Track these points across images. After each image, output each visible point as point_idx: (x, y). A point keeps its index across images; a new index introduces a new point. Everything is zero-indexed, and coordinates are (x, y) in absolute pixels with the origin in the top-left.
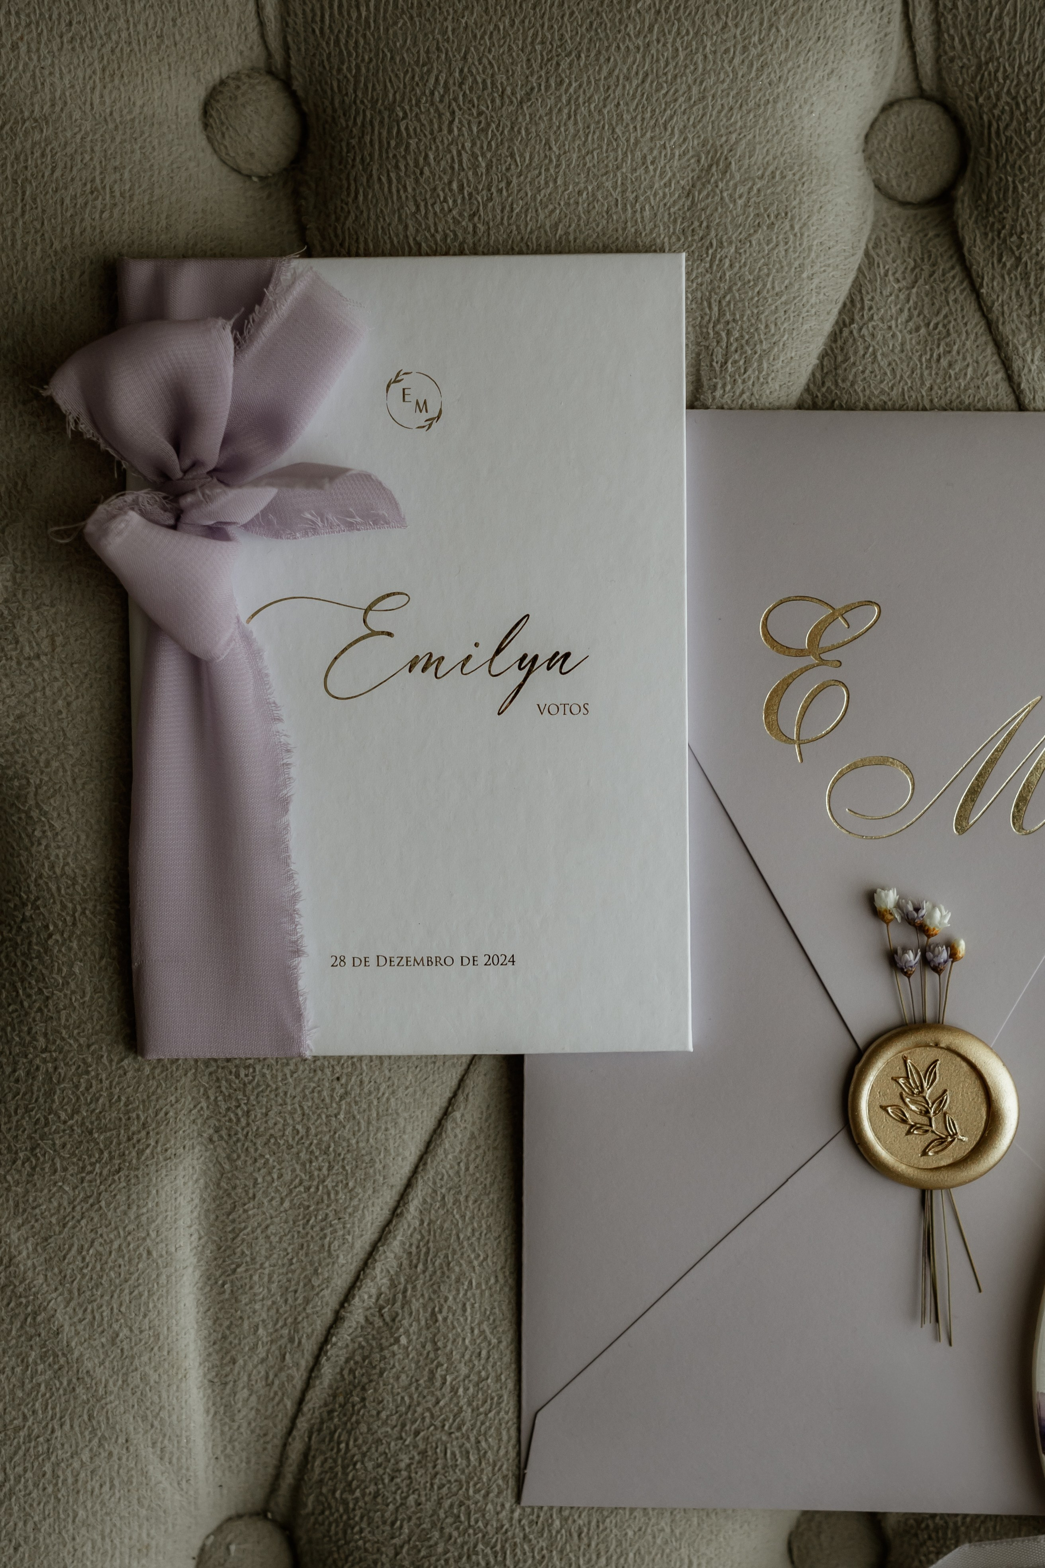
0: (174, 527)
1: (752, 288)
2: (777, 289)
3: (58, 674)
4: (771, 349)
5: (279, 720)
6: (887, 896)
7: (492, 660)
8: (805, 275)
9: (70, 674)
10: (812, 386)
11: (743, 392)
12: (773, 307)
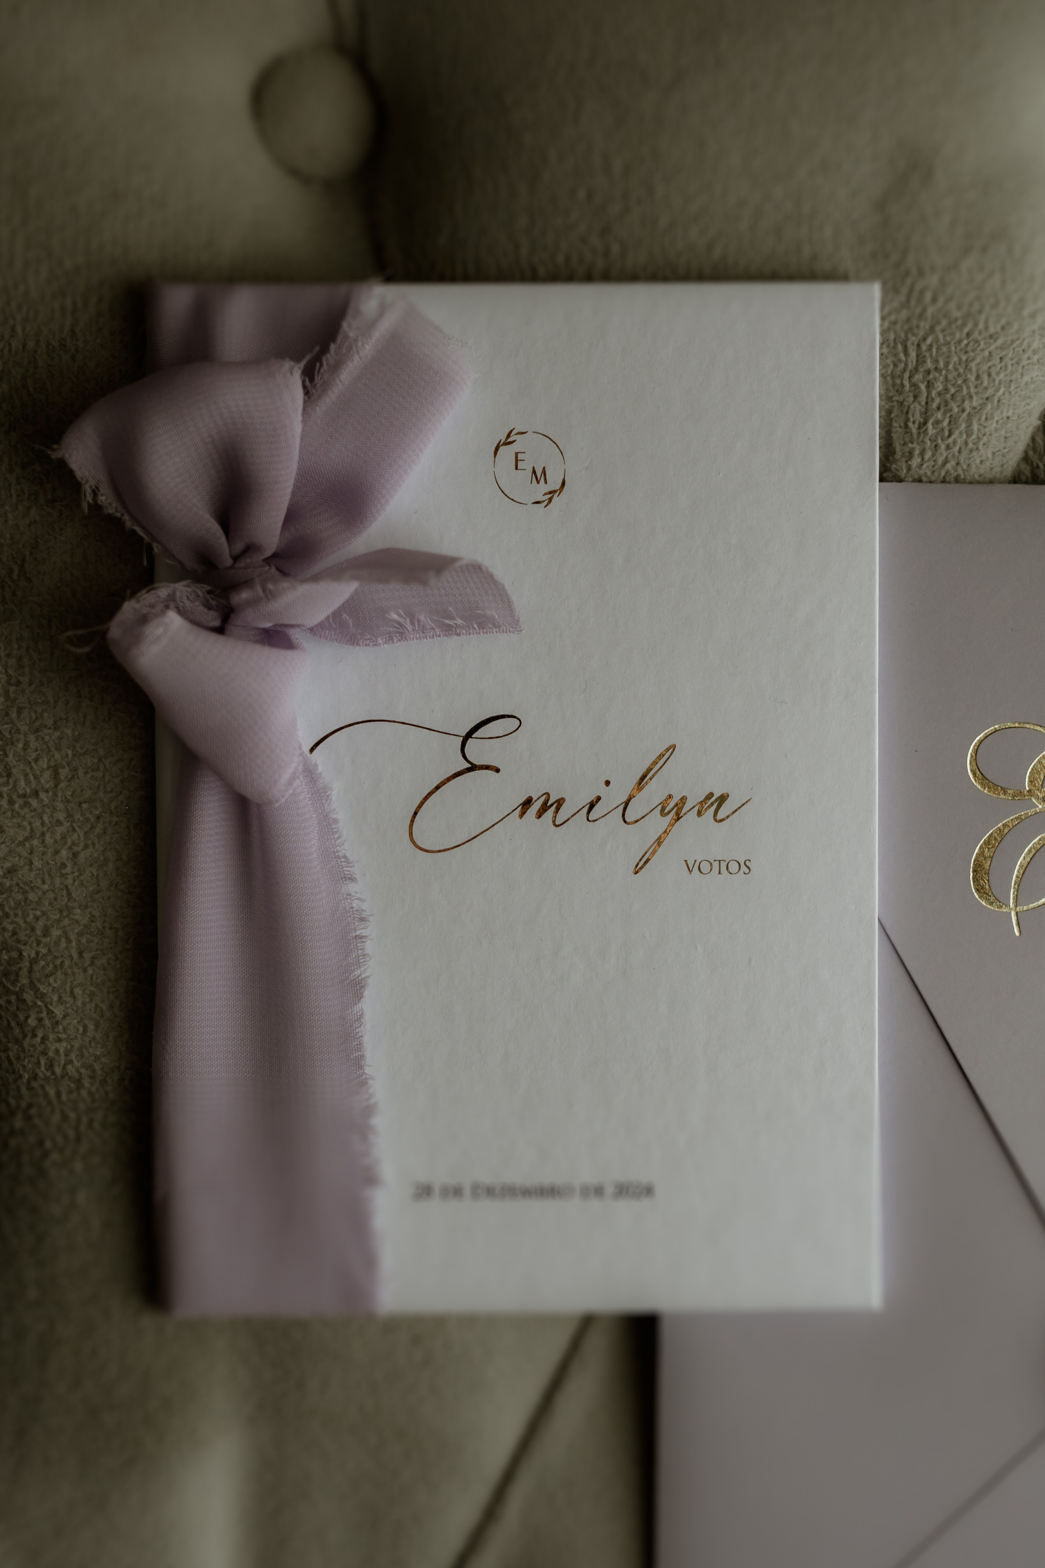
0: (220, 630)
1: (960, 328)
2: (992, 330)
3: (61, 816)
4: (983, 406)
5: (352, 879)
8: (1026, 313)
9: (78, 816)
10: (1031, 453)
11: (946, 461)
12: (986, 353)
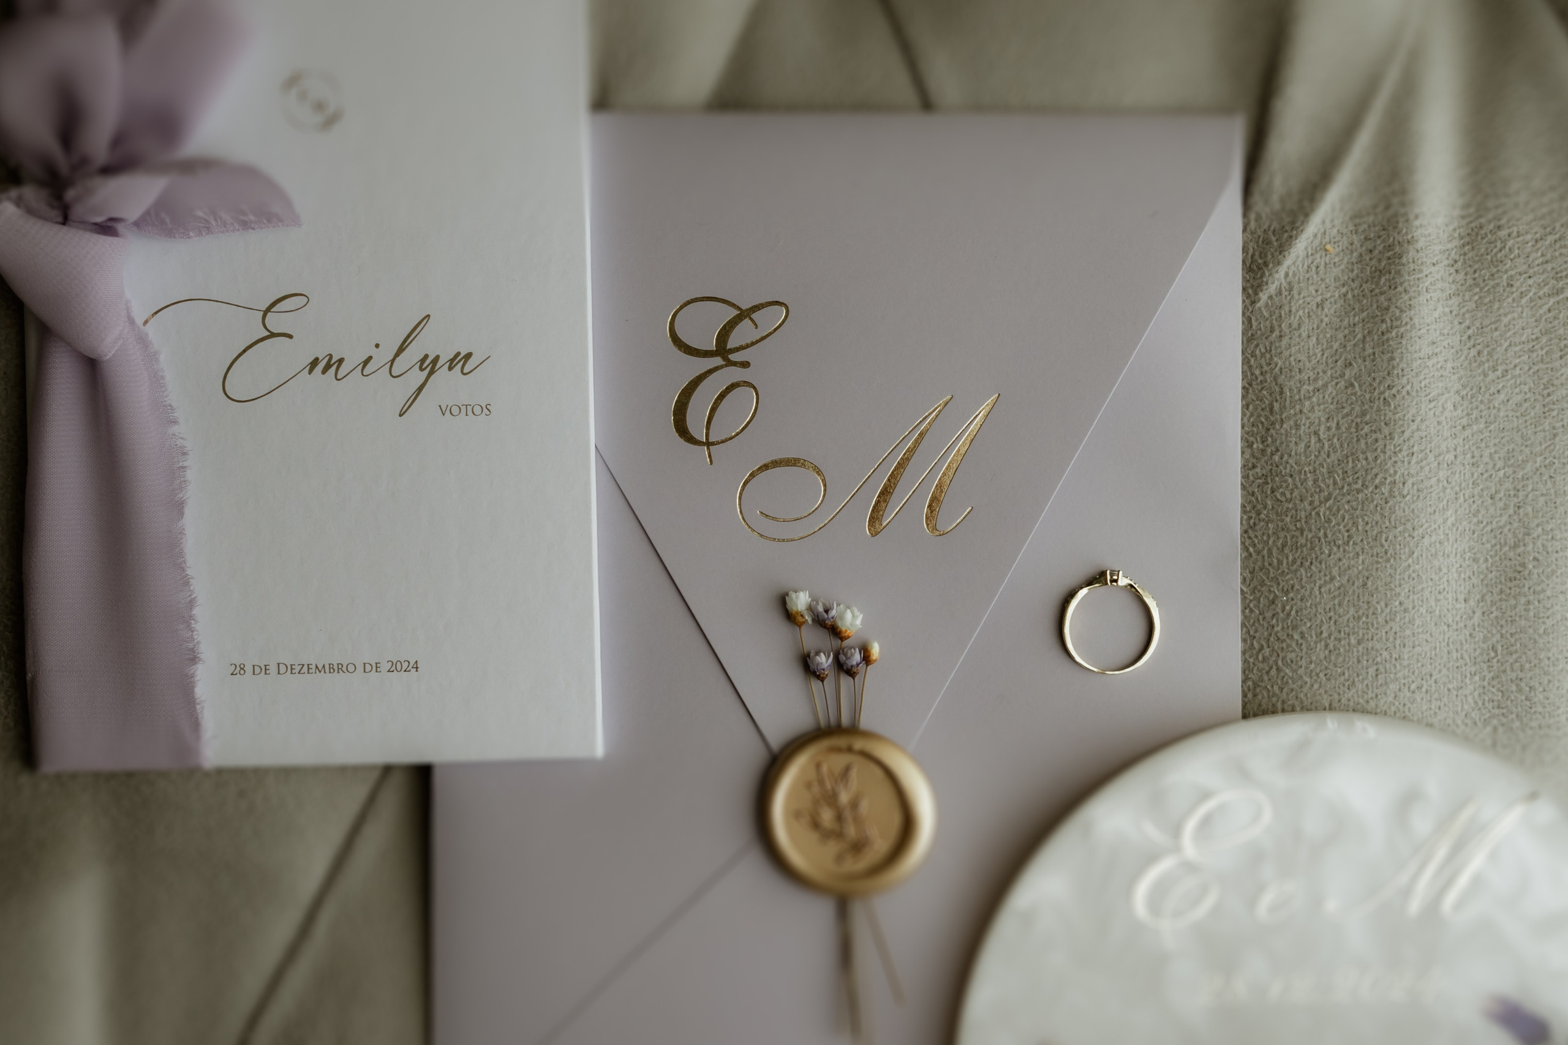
0: (64, 224)
5: (175, 422)
6: (797, 597)
7: (393, 361)
